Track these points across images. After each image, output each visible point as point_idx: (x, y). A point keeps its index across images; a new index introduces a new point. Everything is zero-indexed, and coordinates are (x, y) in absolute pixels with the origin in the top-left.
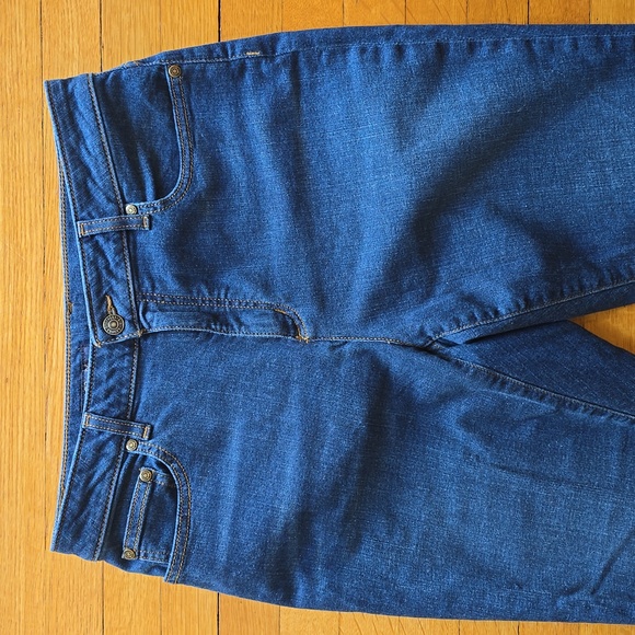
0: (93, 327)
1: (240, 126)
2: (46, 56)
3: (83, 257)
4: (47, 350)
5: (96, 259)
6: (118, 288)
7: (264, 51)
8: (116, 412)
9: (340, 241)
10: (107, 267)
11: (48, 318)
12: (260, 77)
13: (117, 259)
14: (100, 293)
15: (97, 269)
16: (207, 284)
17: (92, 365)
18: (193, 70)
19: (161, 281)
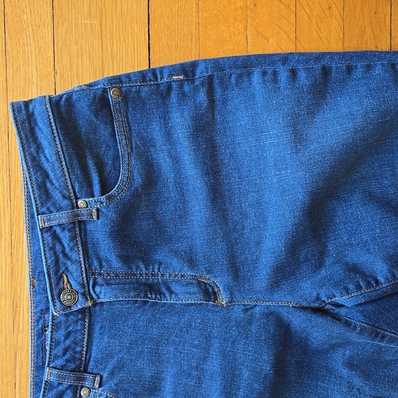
0: (53, 299)
1: (168, 135)
2: (10, 81)
3: (44, 244)
4: (15, 316)
5: (54, 245)
6: (72, 268)
7: (186, 75)
8: (72, 366)
9: (248, 223)
10: (63, 252)
11: (16, 290)
12: (183, 95)
13: (71, 245)
14: (58, 273)
15: (55, 253)
16: (144, 261)
17: (52, 329)
18: (130, 91)
19: (107, 261)
